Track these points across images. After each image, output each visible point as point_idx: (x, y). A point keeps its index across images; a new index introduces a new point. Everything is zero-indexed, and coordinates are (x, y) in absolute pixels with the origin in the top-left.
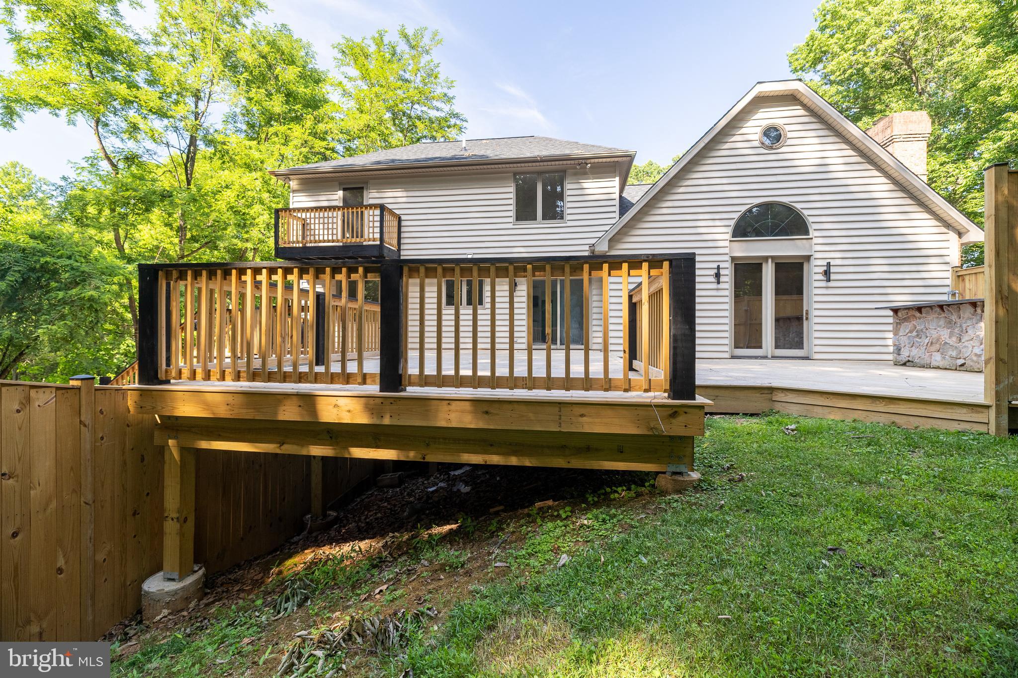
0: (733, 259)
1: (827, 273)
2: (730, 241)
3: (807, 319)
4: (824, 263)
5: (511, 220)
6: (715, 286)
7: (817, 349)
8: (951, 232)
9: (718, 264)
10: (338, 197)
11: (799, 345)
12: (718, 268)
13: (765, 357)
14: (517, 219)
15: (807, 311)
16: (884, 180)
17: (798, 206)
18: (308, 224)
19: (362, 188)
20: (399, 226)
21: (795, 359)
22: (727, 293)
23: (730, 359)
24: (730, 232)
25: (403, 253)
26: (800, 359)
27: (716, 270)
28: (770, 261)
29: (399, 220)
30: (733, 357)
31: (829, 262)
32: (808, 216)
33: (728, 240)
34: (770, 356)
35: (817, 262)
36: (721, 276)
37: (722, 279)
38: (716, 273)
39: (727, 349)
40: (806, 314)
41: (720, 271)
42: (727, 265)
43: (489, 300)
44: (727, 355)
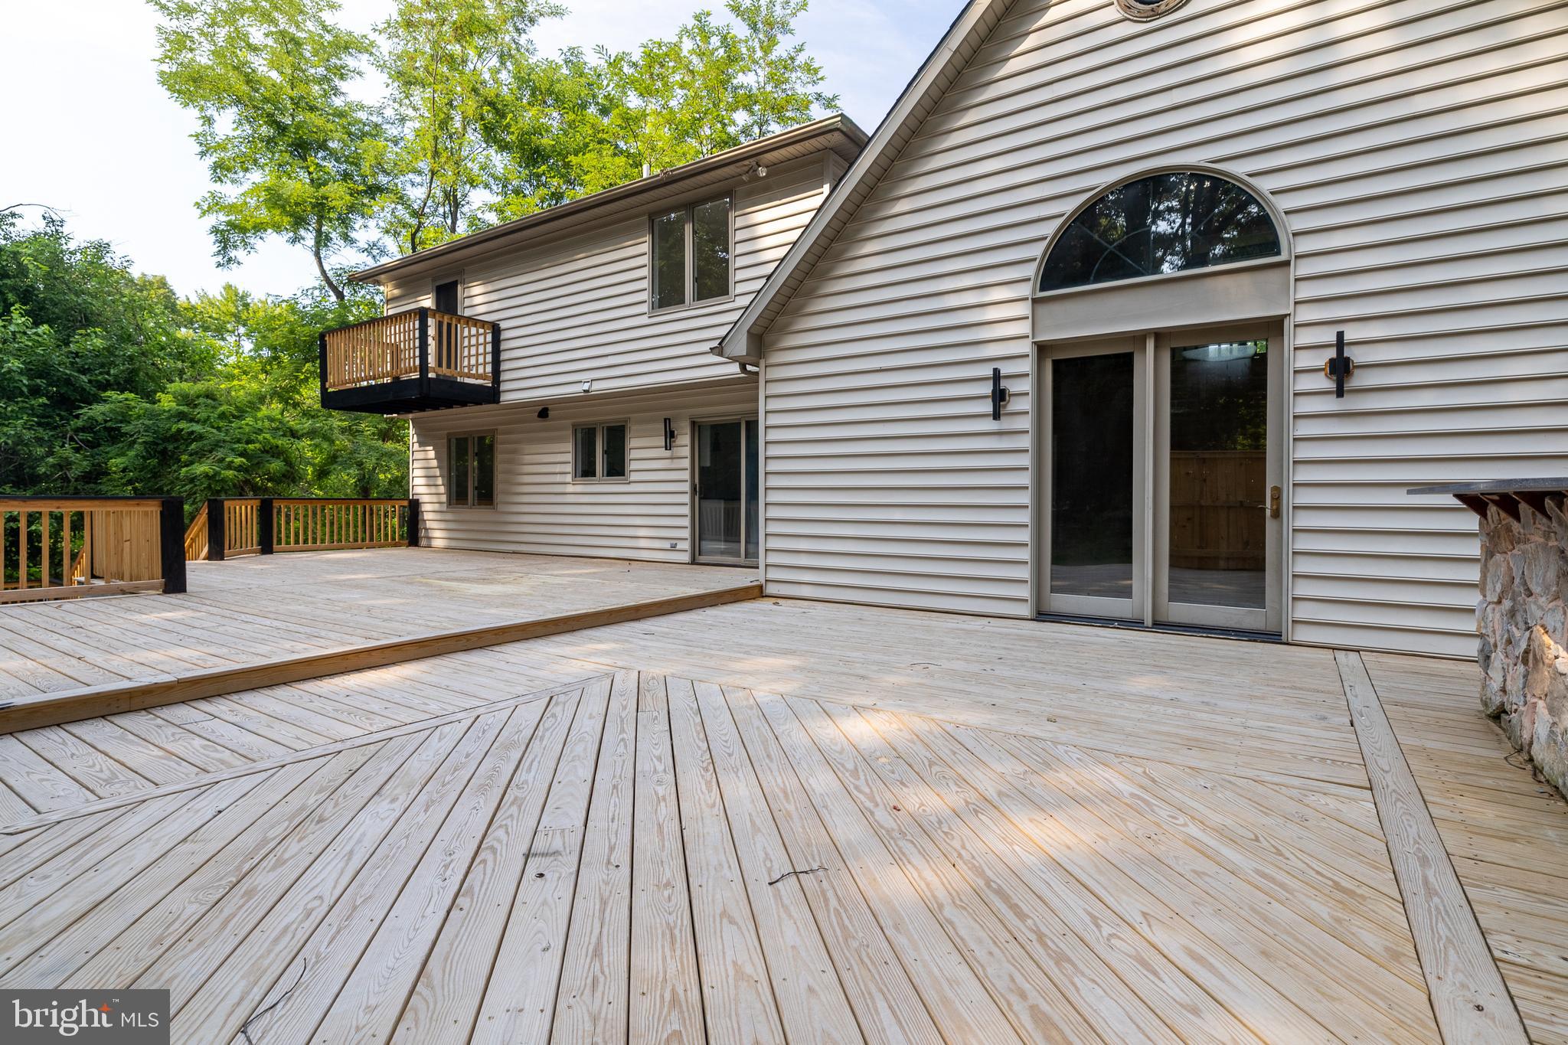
0: (1042, 349)
1: (1341, 369)
2: (1035, 300)
3: (1277, 514)
4: (1329, 336)
5: (644, 308)
6: (990, 425)
7: (1303, 611)
9: (996, 365)
10: (429, 302)
11: (1256, 597)
12: (997, 376)
13: (1133, 624)
14: (655, 306)
15: (1277, 490)
17: (1239, 169)
19: (457, 283)
20: (496, 342)
21: (1231, 635)
22: (1026, 442)
23: (1031, 620)
24: (1032, 279)
25: (503, 387)
26: (1246, 636)
27: (991, 383)
28: (1150, 345)
29: (496, 329)
30: (1042, 615)
31: (1340, 335)
32: (1272, 193)
33: (1027, 299)
34: (1149, 622)
35: (1305, 337)
36: (1007, 398)
37: (1015, 405)
38: (990, 391)
39: (1025, 592)
40: (1273, 499)
41: (1004, 384)
42: (1026, 366)
43: (634, 465)
44: (1025, 610)
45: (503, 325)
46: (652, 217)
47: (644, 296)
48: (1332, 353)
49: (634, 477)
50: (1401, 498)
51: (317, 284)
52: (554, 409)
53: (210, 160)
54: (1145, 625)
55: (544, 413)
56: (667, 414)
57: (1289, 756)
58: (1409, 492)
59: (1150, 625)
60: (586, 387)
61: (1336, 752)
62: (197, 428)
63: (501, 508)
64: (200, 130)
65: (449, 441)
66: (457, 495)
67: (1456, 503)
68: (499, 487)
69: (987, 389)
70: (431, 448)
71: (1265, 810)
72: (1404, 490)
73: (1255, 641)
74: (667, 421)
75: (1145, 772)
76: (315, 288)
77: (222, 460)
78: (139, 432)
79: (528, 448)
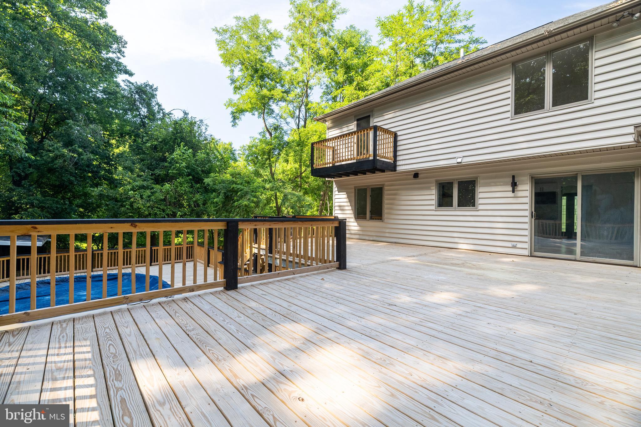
5: (508, 115)
10: (353, 127)
14: (516, 113)
18: (336, 150)
19: (369, 116)
20: (395, 141)
25: (398, 163)
29: (395, 136)
43: (481, 201)
45: (399, 133)
46: (514, 64)
47: (508, 108)
49: (481, 207)
51: (262, 131)
52: (421, 174)
53: (233, 86)
55: (416, 175)
56: (513, 173)
60: (459, 160)
62: (239, 186)
63: (386, 220)
64: (229, 75)
65: (355, 190)
66: (360, 214)
68: (385, 211)
70: (345, 193)
74: (513, 177)
76: (262, 132)
77: (249, 199)
78: (221, 189)
79: (403, 192)
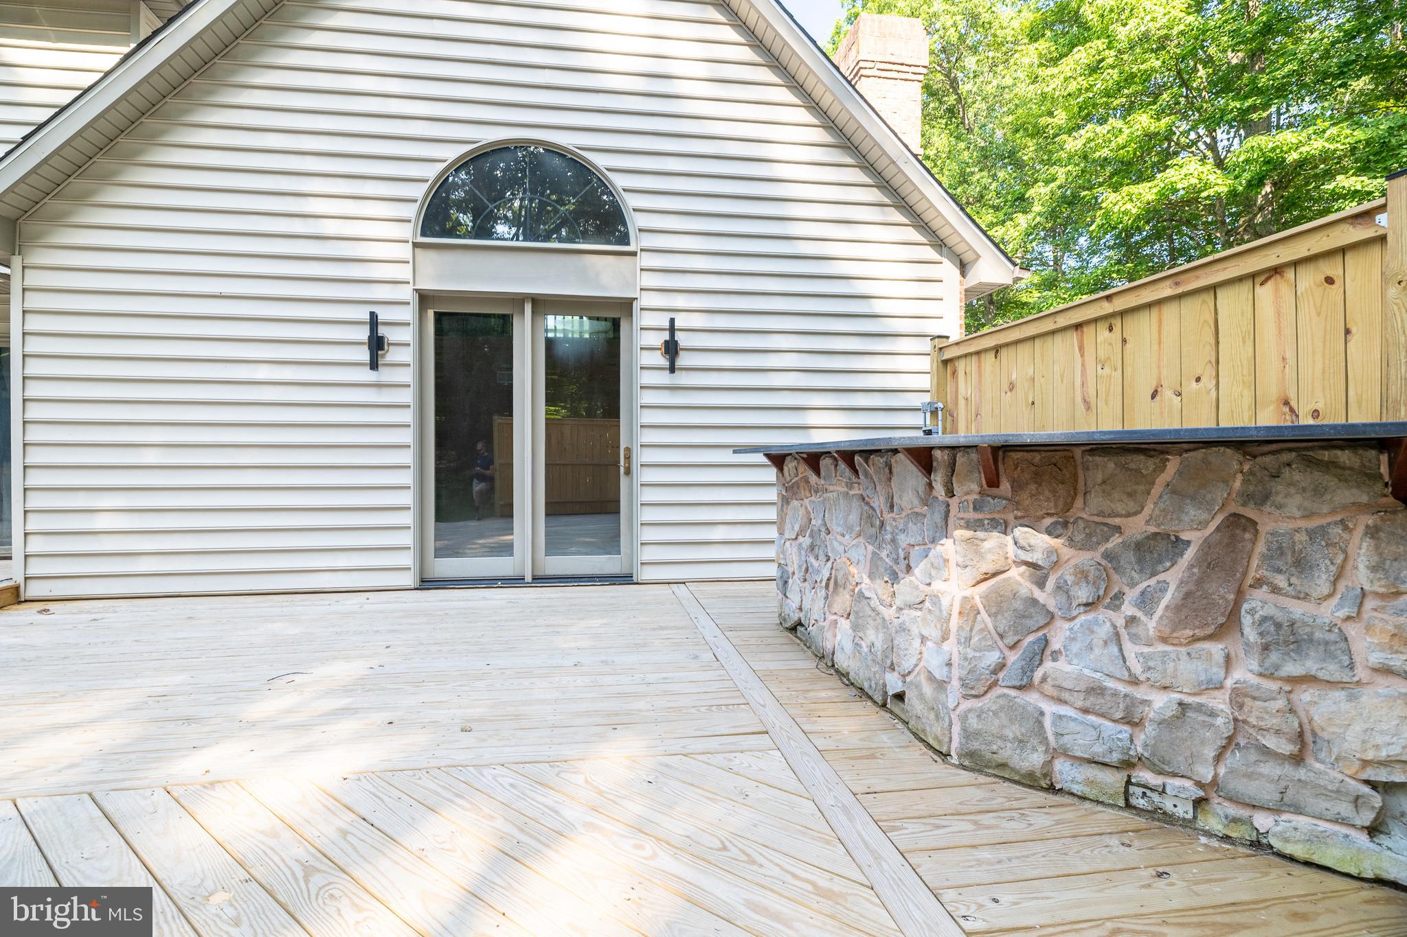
0: (425, 298)
1: (671, 349)
2: (416, 245)
3: (628, 472)
6: (368, 375)
7: (648, 554)
8: (945, 261)
9: (374, 309)
11: (611, 543)
12: (374, 321)
13: (515, 581)
15: (628, 450)
16: (803, 115)
17: (601, 161)
21: (596, 581)
22: (407, 396)
23: (415, 589)
24: (413, 220)
26: (607, 581)
27: (368, 327)
28: (528, 308)
30: (426, 583)
31: (672, 321)
32: (624, 190)
33: (408, 242)
34: (529, 578)
35: (648, 320)
36: (386, 347)
37: (393, 355)
38: (366, 338)
39: (407, 559)
40: (625, 458)
41: (382, 331)
42: (408, 314)
44: (409, 579)
48: (666, 336)
50: (727, 457)
54: (526, 581)
57: (693, 710)
58: (735, 452)
59: (530, 580)
61: (724, 695)
67: (765, 460)
69: (363, 334)
71: (711, 796)
72: (731, 451)
73: (615, 584)
75: (587, 781)
